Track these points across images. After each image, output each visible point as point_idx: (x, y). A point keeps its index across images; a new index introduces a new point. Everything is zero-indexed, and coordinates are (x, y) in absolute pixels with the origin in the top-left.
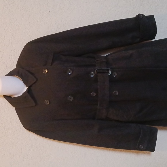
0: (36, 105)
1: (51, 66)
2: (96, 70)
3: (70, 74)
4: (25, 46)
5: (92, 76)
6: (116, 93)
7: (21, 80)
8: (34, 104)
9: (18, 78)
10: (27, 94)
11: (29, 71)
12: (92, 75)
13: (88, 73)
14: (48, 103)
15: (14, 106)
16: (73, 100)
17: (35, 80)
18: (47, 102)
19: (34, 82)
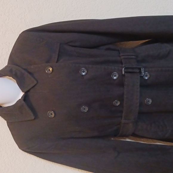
0: (35, 119)
1: (57, 63)
3: (84, 74)
5: (115, 78)
6: (149, 101)
7: (15, 82)
8: (33, 118)
10: (23, 102)
12: (115, 76)
13: (110, 74)
14: (53, 116)
16: (88, 111)
17: (35, 82)
18: (52, 114)
19: (34, 85)
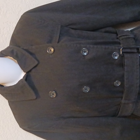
0: (36, 98)
2: (121, 50)
3: (85, 54)
4: (22, 16)
5: (116, 58)
7: (16, 62)
8: (35, 97)
9: (13, 60)
10: (25, 82)
11: (27, 50)
13: (110, 53)
15: (7, 99)
16: (89, 91)
17: (36, 63)
18: (53, 94)
19: (35, 65)
